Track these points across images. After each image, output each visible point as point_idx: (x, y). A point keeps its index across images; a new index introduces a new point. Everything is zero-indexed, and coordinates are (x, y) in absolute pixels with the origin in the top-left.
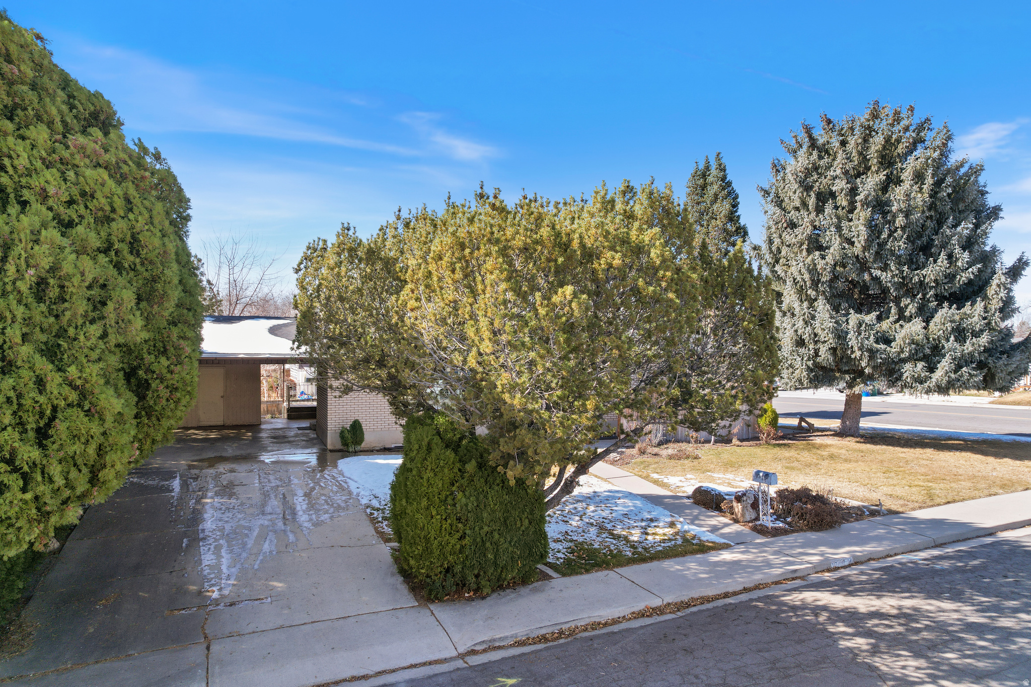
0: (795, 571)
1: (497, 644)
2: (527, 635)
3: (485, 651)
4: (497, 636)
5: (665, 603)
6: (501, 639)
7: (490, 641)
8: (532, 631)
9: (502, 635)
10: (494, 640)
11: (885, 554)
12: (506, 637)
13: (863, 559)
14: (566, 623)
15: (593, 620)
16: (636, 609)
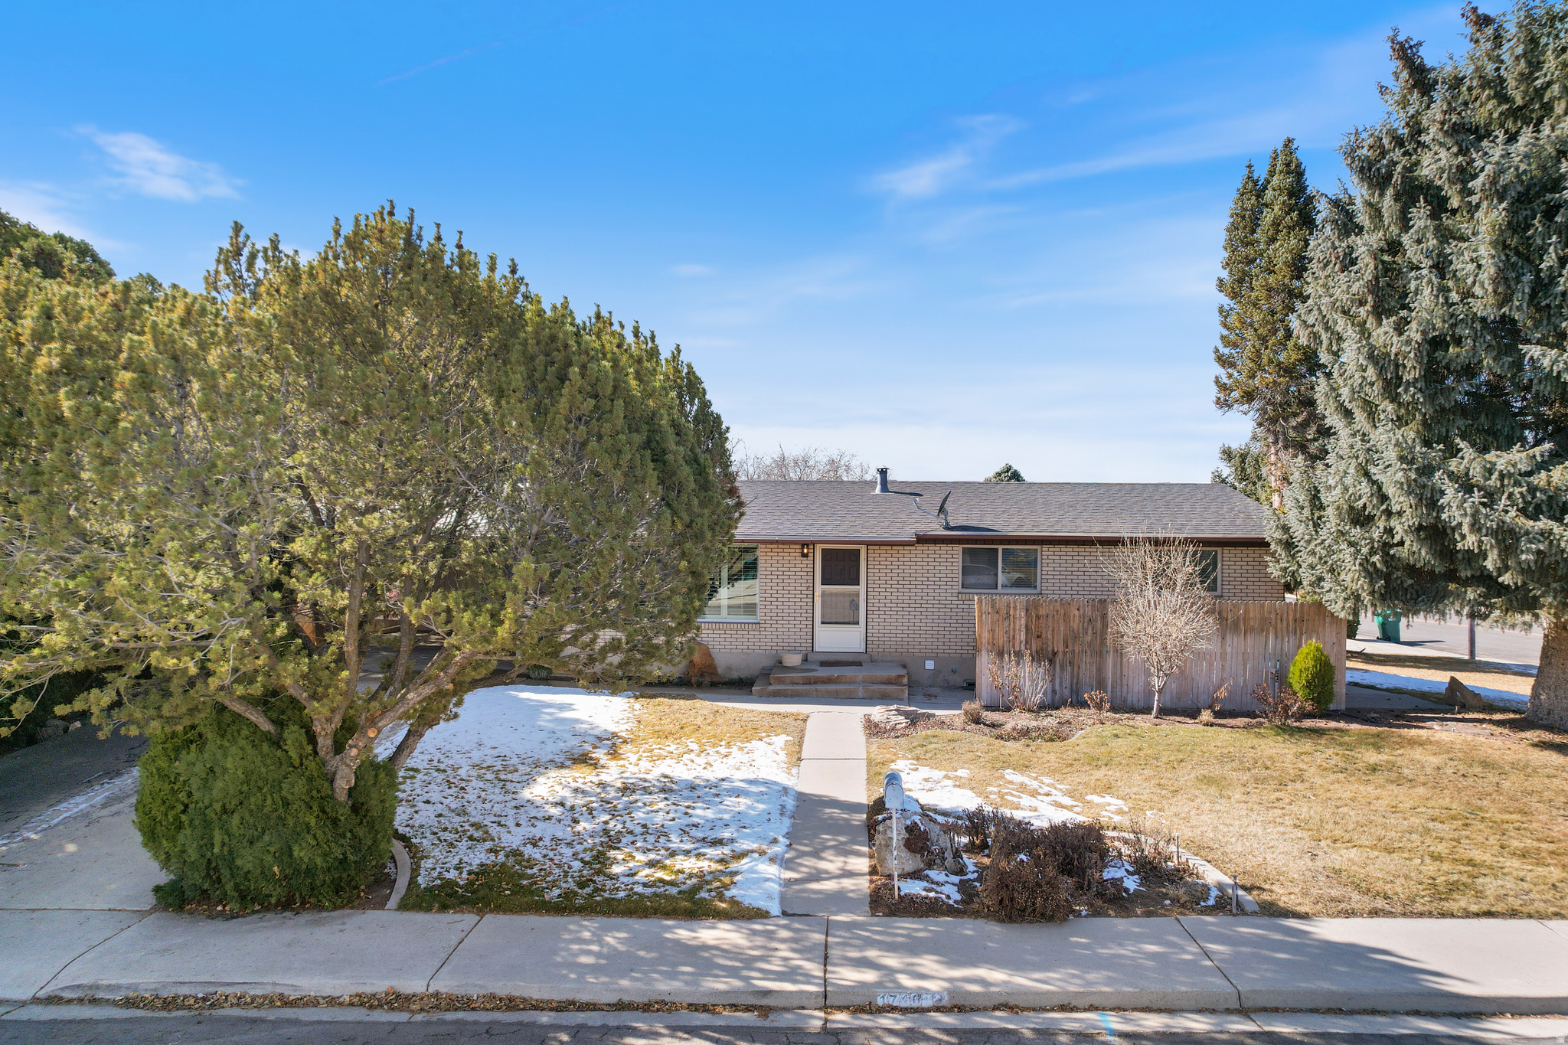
0: (767, 993)
1: (100, 995)
2: (155, 990)
3: (81, 1001)
4: (104, 982)
5: (431, 990)
6: (110, 988)
7: (90, 987)
8: (165, 985)
9: (113, 982)
10: (98, 987)
11: (1056, 1001)
12: (119, 987)
13: (980, 1003)
14: (228, 984)
15: (279, 990)
16: (368, 989)
